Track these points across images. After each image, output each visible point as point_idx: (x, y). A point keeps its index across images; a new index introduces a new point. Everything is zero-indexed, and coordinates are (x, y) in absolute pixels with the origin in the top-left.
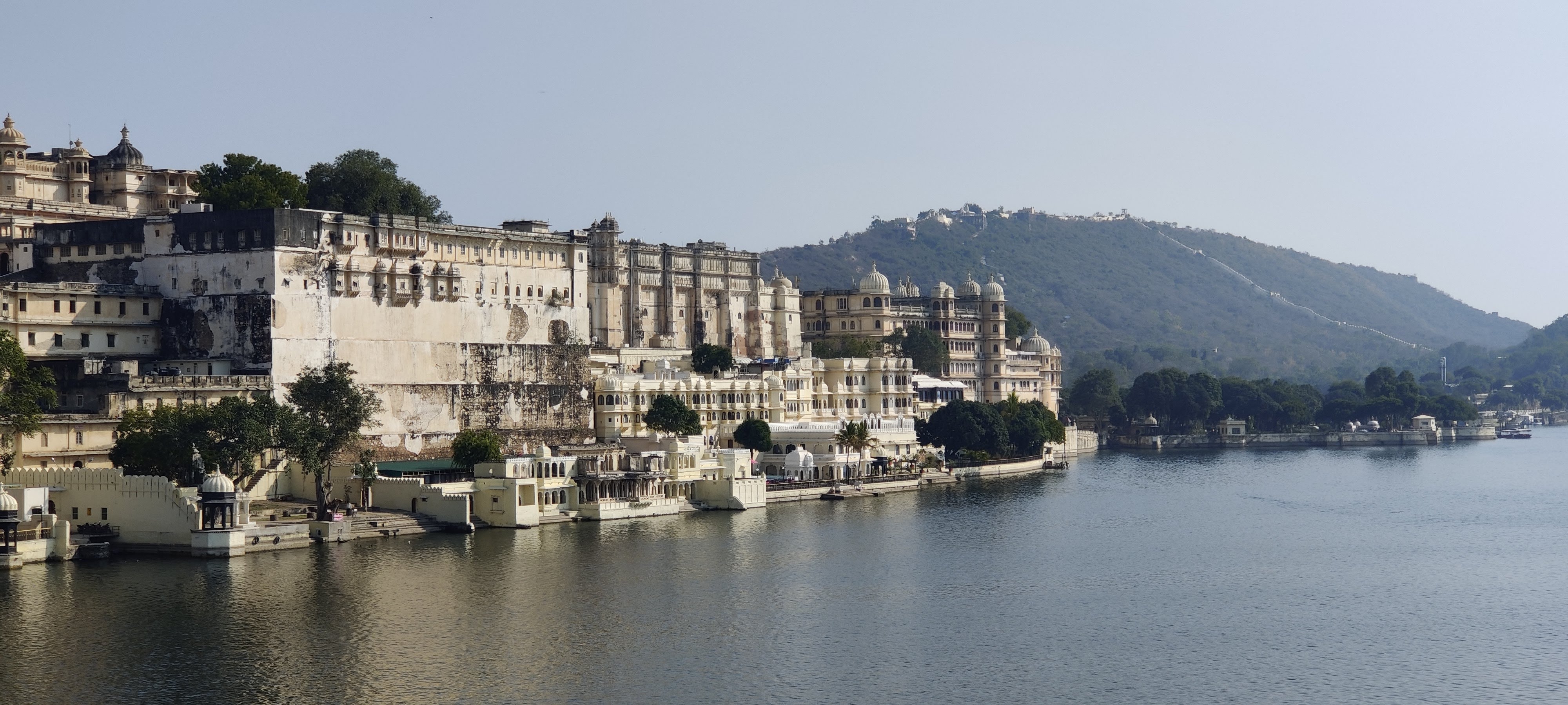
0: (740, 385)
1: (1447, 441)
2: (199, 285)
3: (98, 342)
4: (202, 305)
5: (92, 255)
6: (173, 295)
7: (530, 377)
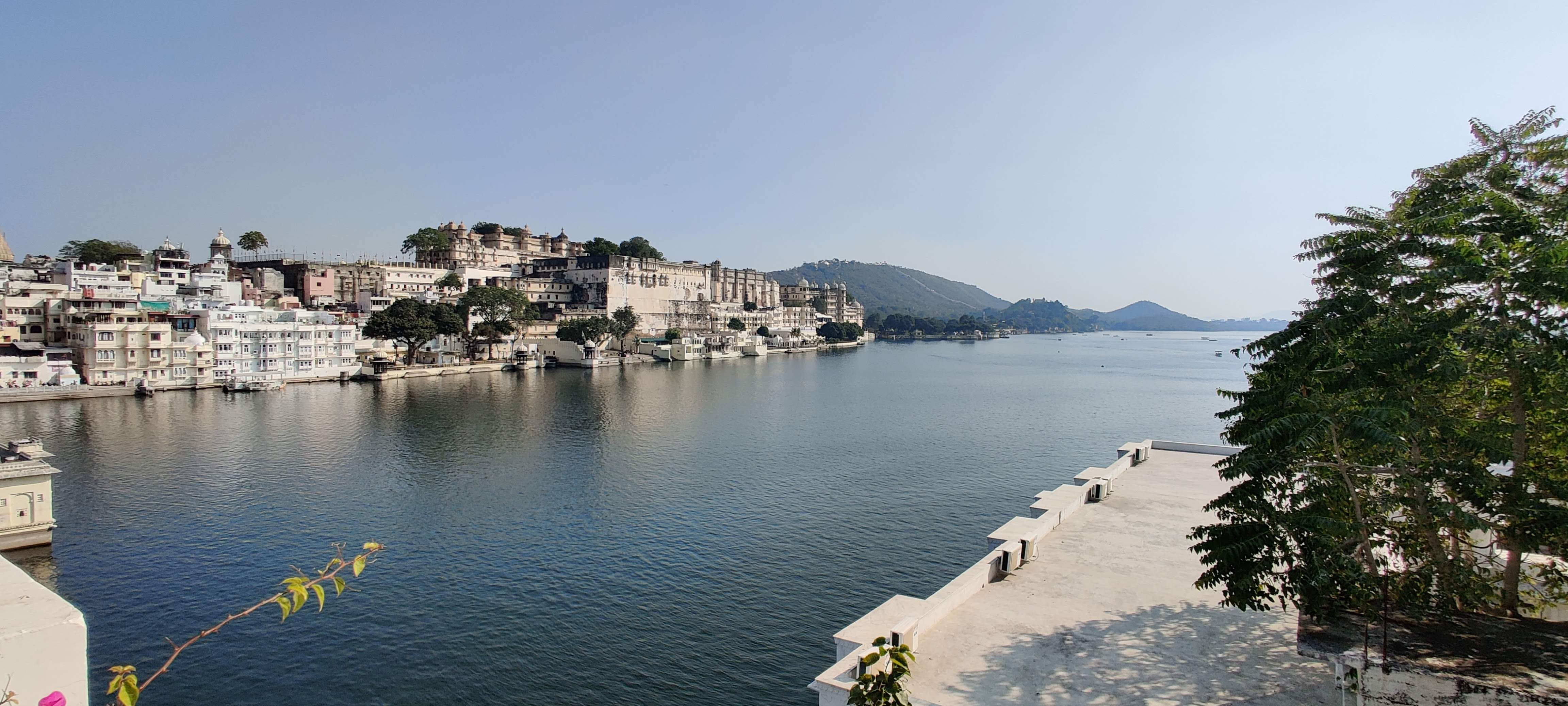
0: (759, 315)
1: (984, 339)
2: (585, 280)
3: (553, 298)
4: (586, 286)
5: (551, 269)
6: (577, 283)
7: (691, 311)
